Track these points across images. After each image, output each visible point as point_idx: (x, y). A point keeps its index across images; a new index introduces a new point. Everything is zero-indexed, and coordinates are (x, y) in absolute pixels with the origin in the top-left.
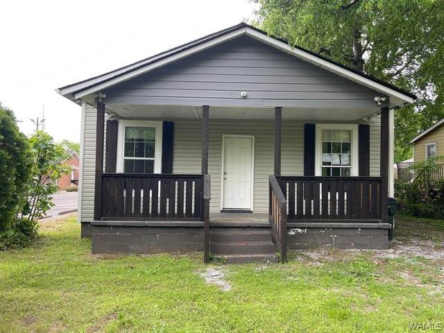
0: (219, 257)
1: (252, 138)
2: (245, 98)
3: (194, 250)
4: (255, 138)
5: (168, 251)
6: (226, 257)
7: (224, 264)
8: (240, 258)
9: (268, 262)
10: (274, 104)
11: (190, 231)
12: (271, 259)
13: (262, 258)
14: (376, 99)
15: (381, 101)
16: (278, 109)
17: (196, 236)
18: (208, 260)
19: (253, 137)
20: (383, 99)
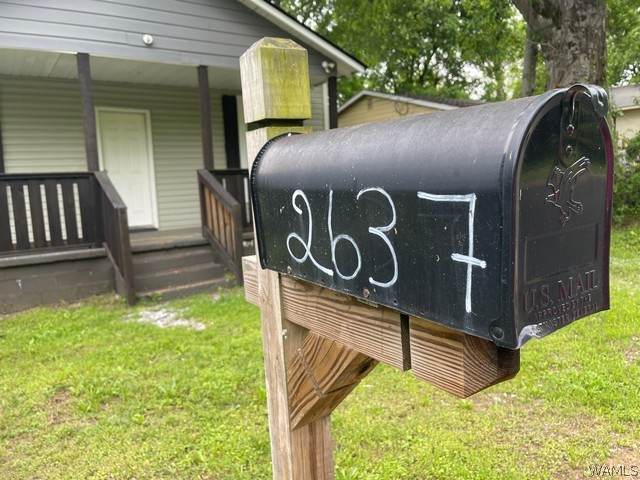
0: (149, 294)
1: (144, 114)
2: (149, 46)
3: (91, 294)
4: (152, 115)
5: (43, 302)
6: (159, 292)
7: (158, 302)
8: (181, 290)
9: (220, 288)
10: (196, 62)
11: (78, 266)
12: (223, 285)
13: (210, 285)
14: (325, 64)
15: (329, 68)
16: (203, 70)
17: (91, 273)
18: (134, 301)
19: (147, 112)
20: (332, 65)
